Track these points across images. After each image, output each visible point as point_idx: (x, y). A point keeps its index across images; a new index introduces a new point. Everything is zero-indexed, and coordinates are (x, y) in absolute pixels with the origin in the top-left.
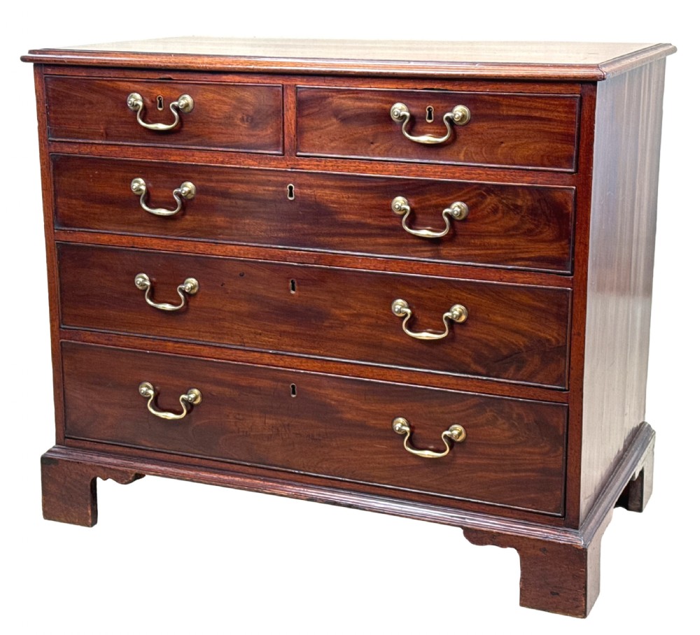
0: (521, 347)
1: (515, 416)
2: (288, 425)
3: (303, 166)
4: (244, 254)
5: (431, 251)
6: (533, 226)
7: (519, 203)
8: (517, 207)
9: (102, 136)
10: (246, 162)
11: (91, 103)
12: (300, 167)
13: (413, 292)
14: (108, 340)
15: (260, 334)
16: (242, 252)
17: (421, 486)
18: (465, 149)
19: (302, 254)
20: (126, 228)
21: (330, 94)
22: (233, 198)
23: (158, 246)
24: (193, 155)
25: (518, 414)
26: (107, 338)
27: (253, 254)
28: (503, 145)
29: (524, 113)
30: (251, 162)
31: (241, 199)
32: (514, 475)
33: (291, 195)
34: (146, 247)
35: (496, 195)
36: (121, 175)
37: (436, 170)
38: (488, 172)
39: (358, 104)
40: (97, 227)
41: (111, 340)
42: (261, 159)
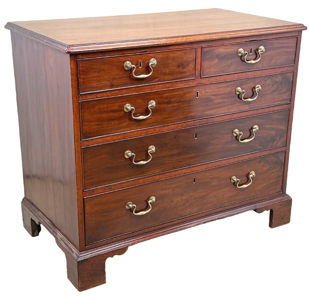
0: (274, 135)
1: (270, 161)
2: (192, 196)
3: (203, 82)
4: (176, 128)
5: (248, 106)
6: (281, 88)
7: (277, 80)
8: (277, 82)
9: (110, 86)
10: (179, 85)
11: (104, 70)
12: (202, 83)
13: (240, 125)
14: (110, 189)
15: (182, 161)
16: (175, 127)
17: (239, 200)
18: (262, 63)
19: (201, 121)
20: (120, 130)
21: (215, 48)
22: (172, 103)
23: (137, 135)
24: (155, 87)
25: (271, 160)
26: (109, 188)
27: (180, 127)
28: (274, 59)
29: (281, 45)
30: (181, 85)
31: (175, 103)
32: (268, 182)
33: (197, 96)
34: (130, 137)
35: (270, 79)
36: (118, 104)
37: (252, 73)
38: (268, 71)
39: (226, 50)
40: (105, 134)
41: (111, 188)
42: (186, 83)
